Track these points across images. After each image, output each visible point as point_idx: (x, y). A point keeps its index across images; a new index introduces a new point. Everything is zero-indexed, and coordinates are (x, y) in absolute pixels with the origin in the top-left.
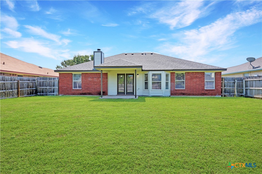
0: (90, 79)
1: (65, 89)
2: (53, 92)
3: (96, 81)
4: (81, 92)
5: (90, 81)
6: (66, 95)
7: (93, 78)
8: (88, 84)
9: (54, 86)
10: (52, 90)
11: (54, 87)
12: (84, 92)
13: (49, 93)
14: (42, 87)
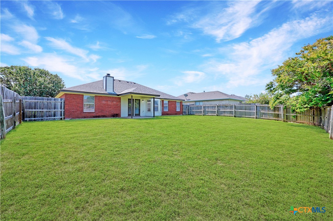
0: (104, 102)
1: (73, 111)
2: (54, 116)
3: (110, 104)
4: (94, 115)
5: (105, 104)
6: (75, 118)
7: (107, 101)
8: (102, 107)
9: (55, 108)
10: (51, 113)
11: (56, 110)
12: (98, 115)
13: (47, 117)
14: (34, 110)
